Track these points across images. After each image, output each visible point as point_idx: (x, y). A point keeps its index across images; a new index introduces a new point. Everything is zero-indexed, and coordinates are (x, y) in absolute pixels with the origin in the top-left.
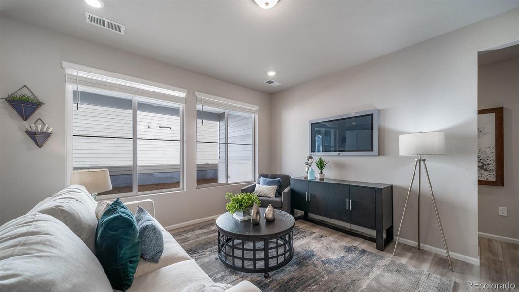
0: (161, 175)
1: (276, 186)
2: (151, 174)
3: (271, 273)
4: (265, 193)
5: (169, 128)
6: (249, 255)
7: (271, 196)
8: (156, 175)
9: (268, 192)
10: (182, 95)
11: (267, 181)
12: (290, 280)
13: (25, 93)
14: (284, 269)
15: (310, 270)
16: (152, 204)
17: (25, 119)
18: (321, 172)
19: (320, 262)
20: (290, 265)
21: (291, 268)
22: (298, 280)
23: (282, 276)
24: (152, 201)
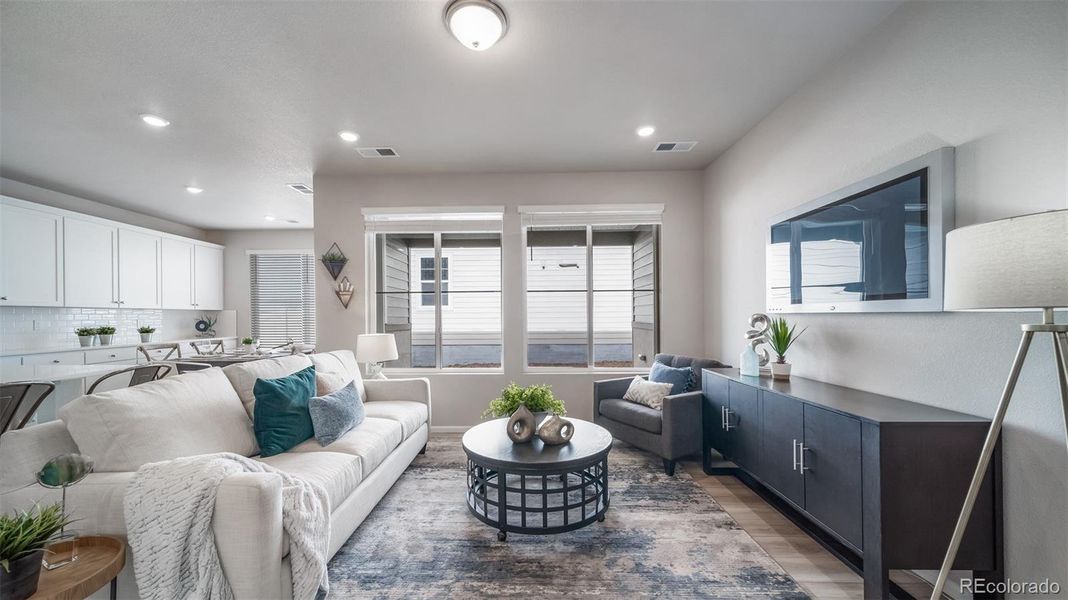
0: (562, 349)
1: (671, 385)
2: (547, 346)
3: (511, 536)
4: (642, 395)
5: (575, 265)
6: (534, 502)
7: (653, 405)
8: (555, 349)
9: (647, 394)
10: (498, 216)
11: (659, 371)
12: (530, 561)
13: (335, 251)
14: (546, 542)
15: (588, 565)
16: (426, 384)
17: (335, 278)
18: (781, 360)
19: (632, 564)
20: (565, 542)
21: (559, 546)
22: (542, 567)
23: (526, 550)
24: (427, 380)
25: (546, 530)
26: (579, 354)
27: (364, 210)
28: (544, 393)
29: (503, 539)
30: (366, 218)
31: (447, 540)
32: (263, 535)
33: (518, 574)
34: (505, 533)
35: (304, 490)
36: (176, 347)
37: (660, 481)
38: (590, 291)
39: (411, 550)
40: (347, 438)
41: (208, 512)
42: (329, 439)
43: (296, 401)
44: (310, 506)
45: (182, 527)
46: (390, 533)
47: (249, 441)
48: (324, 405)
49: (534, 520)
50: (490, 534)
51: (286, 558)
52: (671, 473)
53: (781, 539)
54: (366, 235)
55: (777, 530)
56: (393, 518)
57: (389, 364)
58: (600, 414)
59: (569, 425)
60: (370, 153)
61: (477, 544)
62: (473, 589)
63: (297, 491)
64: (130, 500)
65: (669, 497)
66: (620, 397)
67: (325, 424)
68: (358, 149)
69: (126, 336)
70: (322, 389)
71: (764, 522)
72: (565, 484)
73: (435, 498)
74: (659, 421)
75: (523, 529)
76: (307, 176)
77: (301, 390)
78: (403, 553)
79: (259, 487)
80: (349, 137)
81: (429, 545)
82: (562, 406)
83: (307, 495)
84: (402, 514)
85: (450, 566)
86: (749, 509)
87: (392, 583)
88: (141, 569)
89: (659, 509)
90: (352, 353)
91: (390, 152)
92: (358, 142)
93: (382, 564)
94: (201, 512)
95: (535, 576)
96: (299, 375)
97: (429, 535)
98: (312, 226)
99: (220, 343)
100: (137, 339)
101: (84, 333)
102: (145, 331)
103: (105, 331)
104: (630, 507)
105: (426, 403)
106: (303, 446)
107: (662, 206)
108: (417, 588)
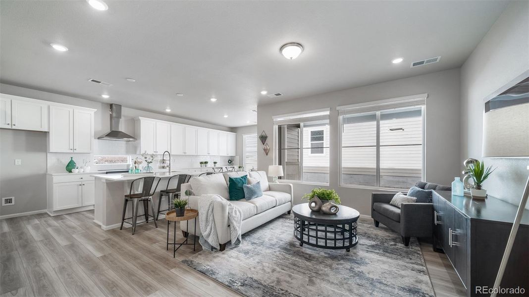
1: (415, 198)
3: (305, 245)
10: (327, 113)
11: (415, 191)
12: (307, 254)
13: (264, 134)
14: (317, 251)
15: (329, 262)
16: (290, 187)
17: (264, 144)
18: (479, 187)
19: (349, 267)
20: (325, 253)
21: (322, 254)
22: (310, 257)
23: (307, 250)
24: (292, 185)
25: (317, 246)
26: (404, 182)
27: (273, 117)
28: (331, 193)
29: (301, 245)
30: (274, 120)
31: (282, 241)
32: (223, 216)
33: (300, 256)
34: (303, 244)
35: (235, 209)
36: (222, 168)
37: (397, 246)
38: (378, 146)
39: (269, 240)
40: (254, 200)
41: (212, 208)
42: (249, 199)
43: (239, 185)
44: (236, 214)
45: (207, 209)
46: (265, 234)
47: (227, 195)
48: (248, 187)
49: (313, 241)
50: (298, 243)
51: (229, 226)
52: (407, 245)
53: (452, 286)
54: (274, 127)
55: (453, 282)
56: (269, 230)
57: (280, 178)
58: (374, 210)
59: (336, 207)
60: (273, 96)
61: (292, 245)
62: (282, 255)
63: (232, 209)
64: (199, 201)
65: (395, 253)
66: (388, 202)
67: (247, 193)
68: (268, 96)
69: (210, 165)
70: (249, 183)
71: (449, 278)
72: (344, 237)
73: (285, 228)
74: (399, 215)
75: (308, 243)
76: (255, 107)
77: (241, 182)
78: (267, 240)
79: (222, 204)
80: (264, 93)
81: (275, 240)
82: (339, 200)
83: (235, 211)
84: (272, 230)
85: (279, 247)
86: (446, 271)
87: (259, 246)
88: (200, 217)
89: (384, 255)
90: (265, 173)
91: (279, 94)
92: (267, 93)
93: (260, 241)
94: (211, 207)
95: (306, 258)
96: (242, 177)
97: (277, 238)
98: (256, 123)
99: (234, 168)
100: (213, 165)
101: (201, 163)
102: (215, 163)
103: (206, 163)
104: (367, 251)
105: (291, 194)
106: (242, 200)
107: (426, 95)
108: (266, 249)
